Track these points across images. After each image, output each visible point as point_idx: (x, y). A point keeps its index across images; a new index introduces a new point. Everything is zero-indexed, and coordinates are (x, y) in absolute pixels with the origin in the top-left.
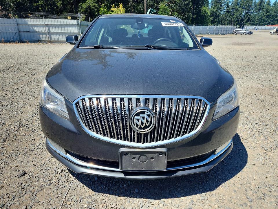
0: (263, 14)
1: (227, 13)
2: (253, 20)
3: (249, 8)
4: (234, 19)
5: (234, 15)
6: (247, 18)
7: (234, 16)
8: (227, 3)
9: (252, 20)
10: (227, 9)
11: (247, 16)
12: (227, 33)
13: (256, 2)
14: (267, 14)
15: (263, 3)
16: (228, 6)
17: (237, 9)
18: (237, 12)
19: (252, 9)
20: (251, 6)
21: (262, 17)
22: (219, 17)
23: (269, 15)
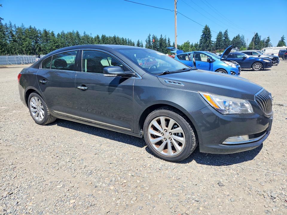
0: (52, 45)
1: (15, 43)
2: (45, 50)
3: (37, 39)
4: (25, 48)
5: (23, 44)
6: (38, 48)
7: (23, 46)
8: (11, 32)
9: (43, 49)
10: (13, 38)
11: (38, 46)
12: (29, 62)
13: (41, 33)
14: (55, 45)
15: (48, 34)
16: (13, 36)
17: (25, 39)
18: (26, 42)
19: (40, 39)
20: (38, 36)
21: (52, 47)
22: (6, 46)
23: (57, 45)
